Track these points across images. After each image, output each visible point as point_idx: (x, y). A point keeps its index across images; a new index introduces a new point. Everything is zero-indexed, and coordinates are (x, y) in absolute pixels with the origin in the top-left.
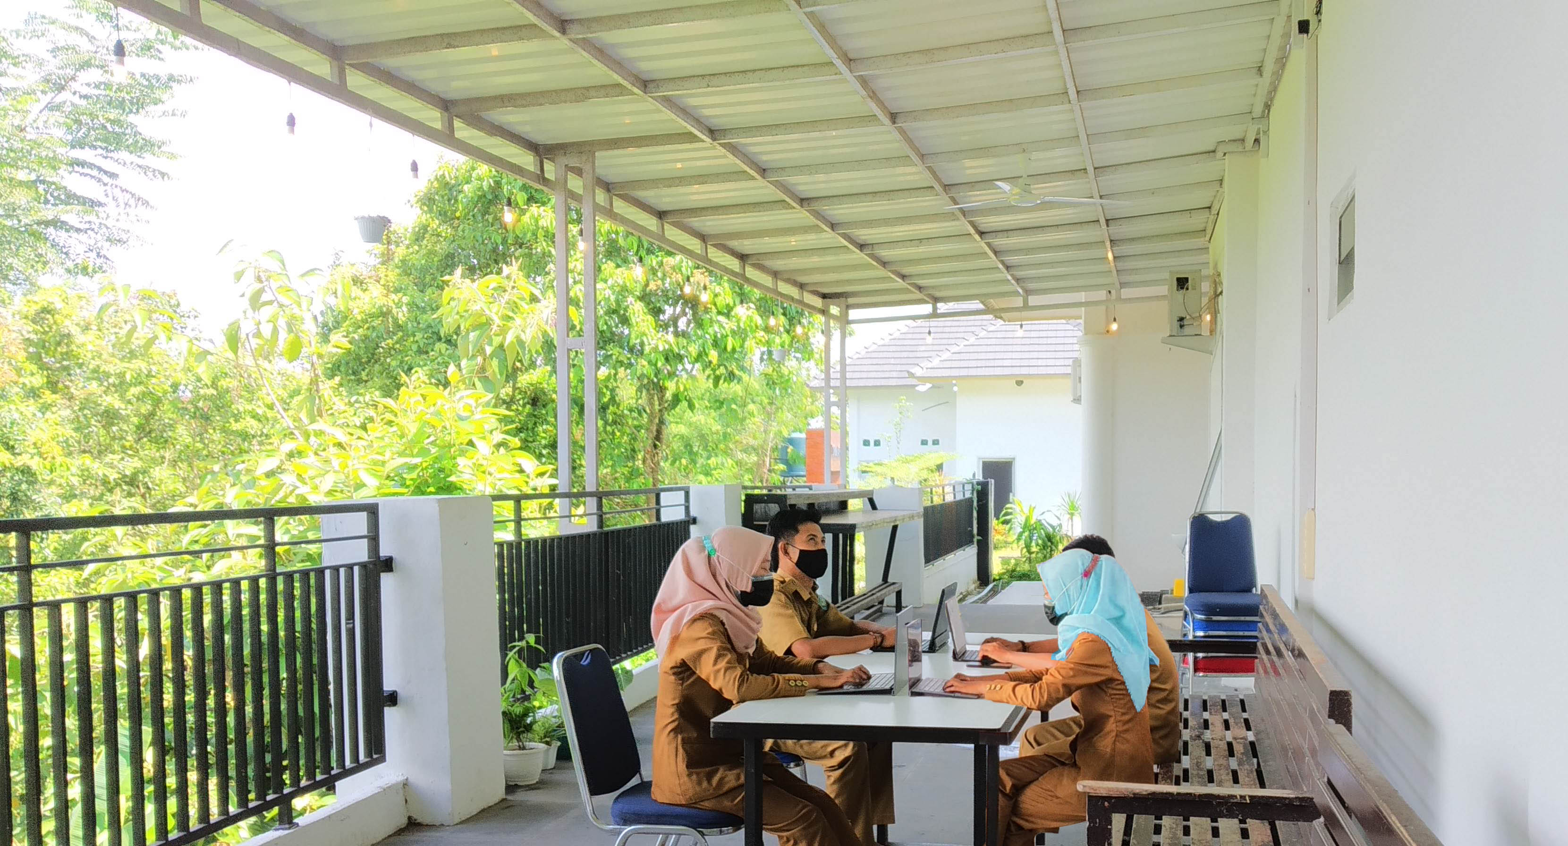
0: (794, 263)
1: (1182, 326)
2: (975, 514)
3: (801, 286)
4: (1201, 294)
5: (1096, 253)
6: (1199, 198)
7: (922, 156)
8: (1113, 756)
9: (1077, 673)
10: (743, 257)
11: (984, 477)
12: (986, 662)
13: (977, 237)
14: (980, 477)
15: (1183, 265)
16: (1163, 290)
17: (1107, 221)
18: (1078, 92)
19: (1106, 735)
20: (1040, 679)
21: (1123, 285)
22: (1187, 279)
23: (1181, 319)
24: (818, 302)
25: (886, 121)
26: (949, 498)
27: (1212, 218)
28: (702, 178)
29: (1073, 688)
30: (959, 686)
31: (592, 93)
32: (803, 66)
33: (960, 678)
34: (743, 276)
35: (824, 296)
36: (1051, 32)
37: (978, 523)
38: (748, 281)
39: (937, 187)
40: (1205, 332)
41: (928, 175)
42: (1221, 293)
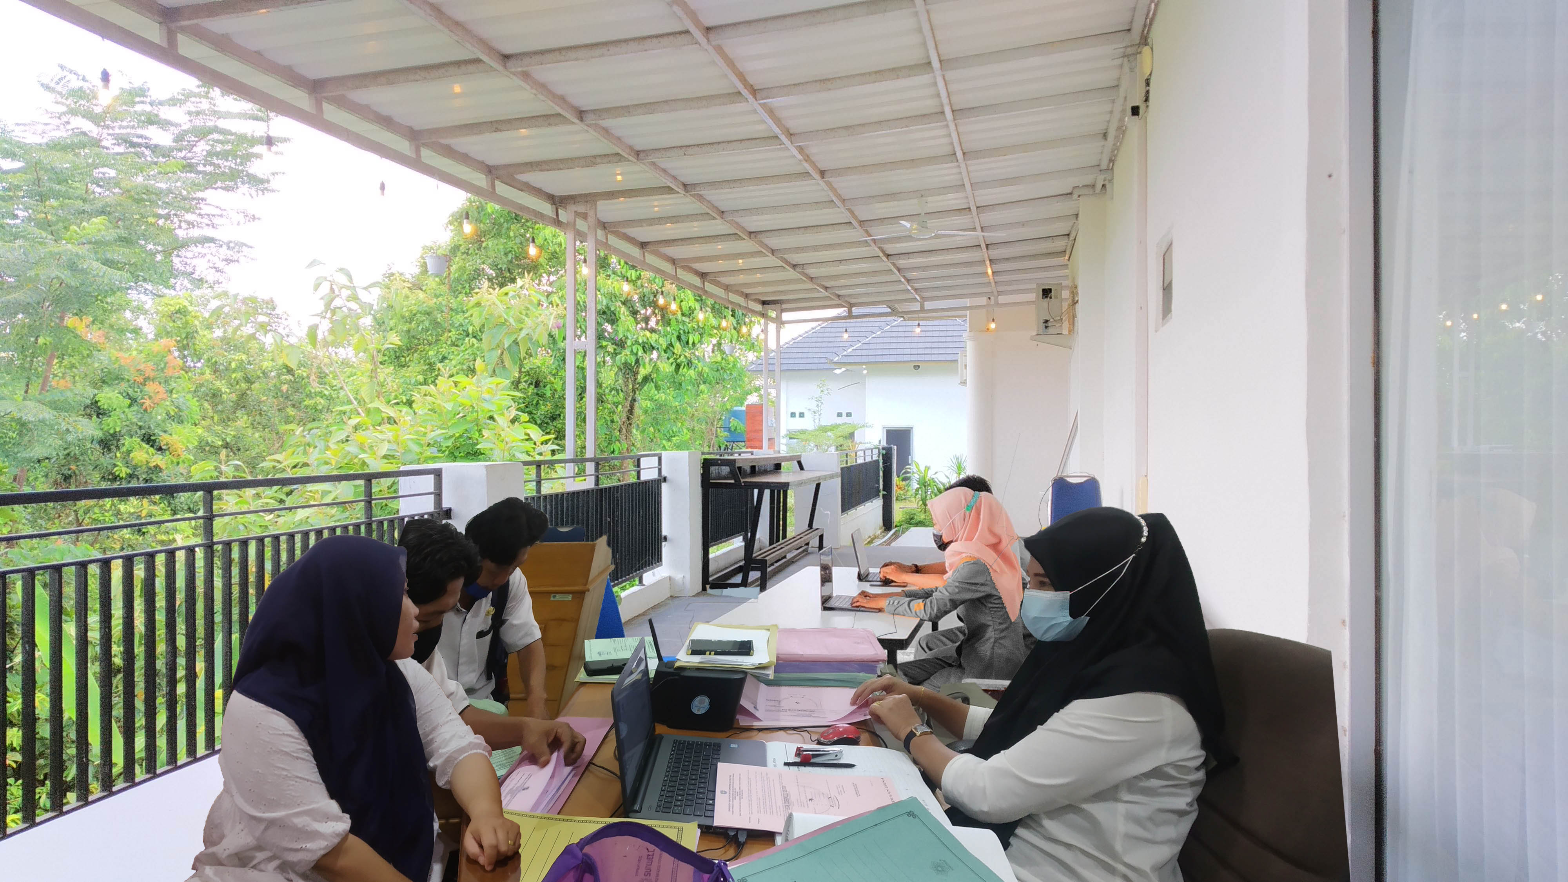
0: (742, 278)
1: (1046, 327)
2: (881, 474)
3: (747, 296)
4: (1062, 300)
5: (978, 269)
6: (1062, 227)
7: (843, 201)
8: (992, 658)
9: (961, 590)
10: (703, 275)
11: (887, 443)
12: (886, 582)
13: (885, 259)
14: (884, 444)
15: (1047, 279)
16: (1032, 297)
17: (987, 245)
18: (964, 154)
19: (984, 642)
20: (931, 595)
21: (1000, 293)
22: (1050, 290)
23: (1046, 321)
24: (759, 307)
25: (817, 176)
26: (860, 461)
27: (1070, 243)
28: (675, 219)
29: (958, 603)
30: (863, 602)
31: (598, 160)
32: (756, 139)
33: (864, 594)
34: (703, 290)
35: (764, 303)
36: (943, 113)
37: (884, 481)
38: (706, 292)
39: (854, 222)
40: (1065, 331)
41: (848, 214)
42: (1077, 302)
